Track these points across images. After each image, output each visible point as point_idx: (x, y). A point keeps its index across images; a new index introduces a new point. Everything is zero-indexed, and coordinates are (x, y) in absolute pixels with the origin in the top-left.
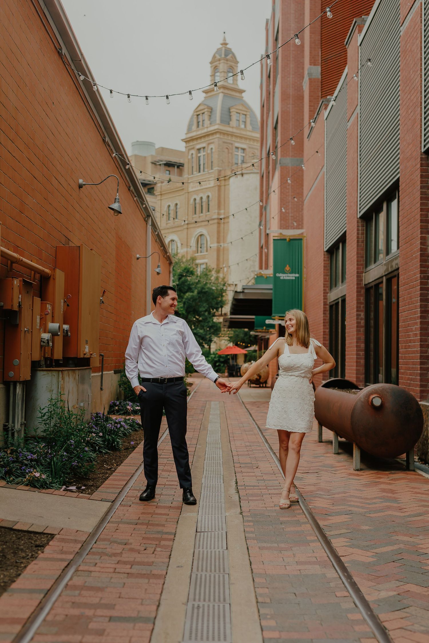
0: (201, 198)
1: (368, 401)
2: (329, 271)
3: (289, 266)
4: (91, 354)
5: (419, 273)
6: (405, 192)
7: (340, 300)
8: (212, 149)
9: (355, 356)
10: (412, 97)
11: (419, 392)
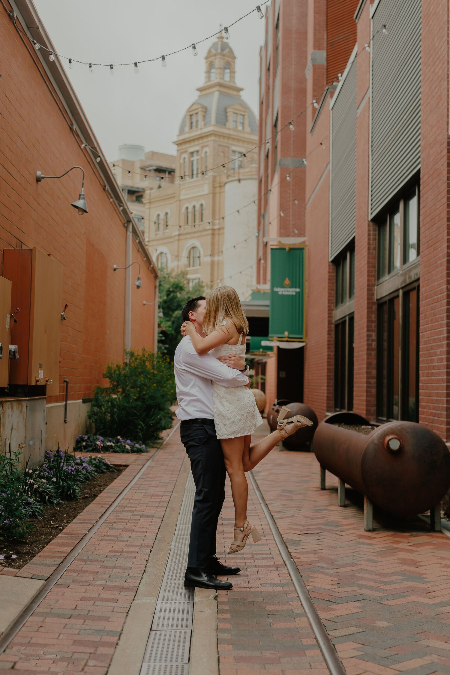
0: (194, 207)
1: (383, 444)
2: (335, 285)
3: (289, 279)
4: (47, 381)
5: (445, 283)
6: (427, 185)
7: (347, 318)
8: (206, 152)
9: (365, 385)
10: (437, 70)
11: (445, 430)
